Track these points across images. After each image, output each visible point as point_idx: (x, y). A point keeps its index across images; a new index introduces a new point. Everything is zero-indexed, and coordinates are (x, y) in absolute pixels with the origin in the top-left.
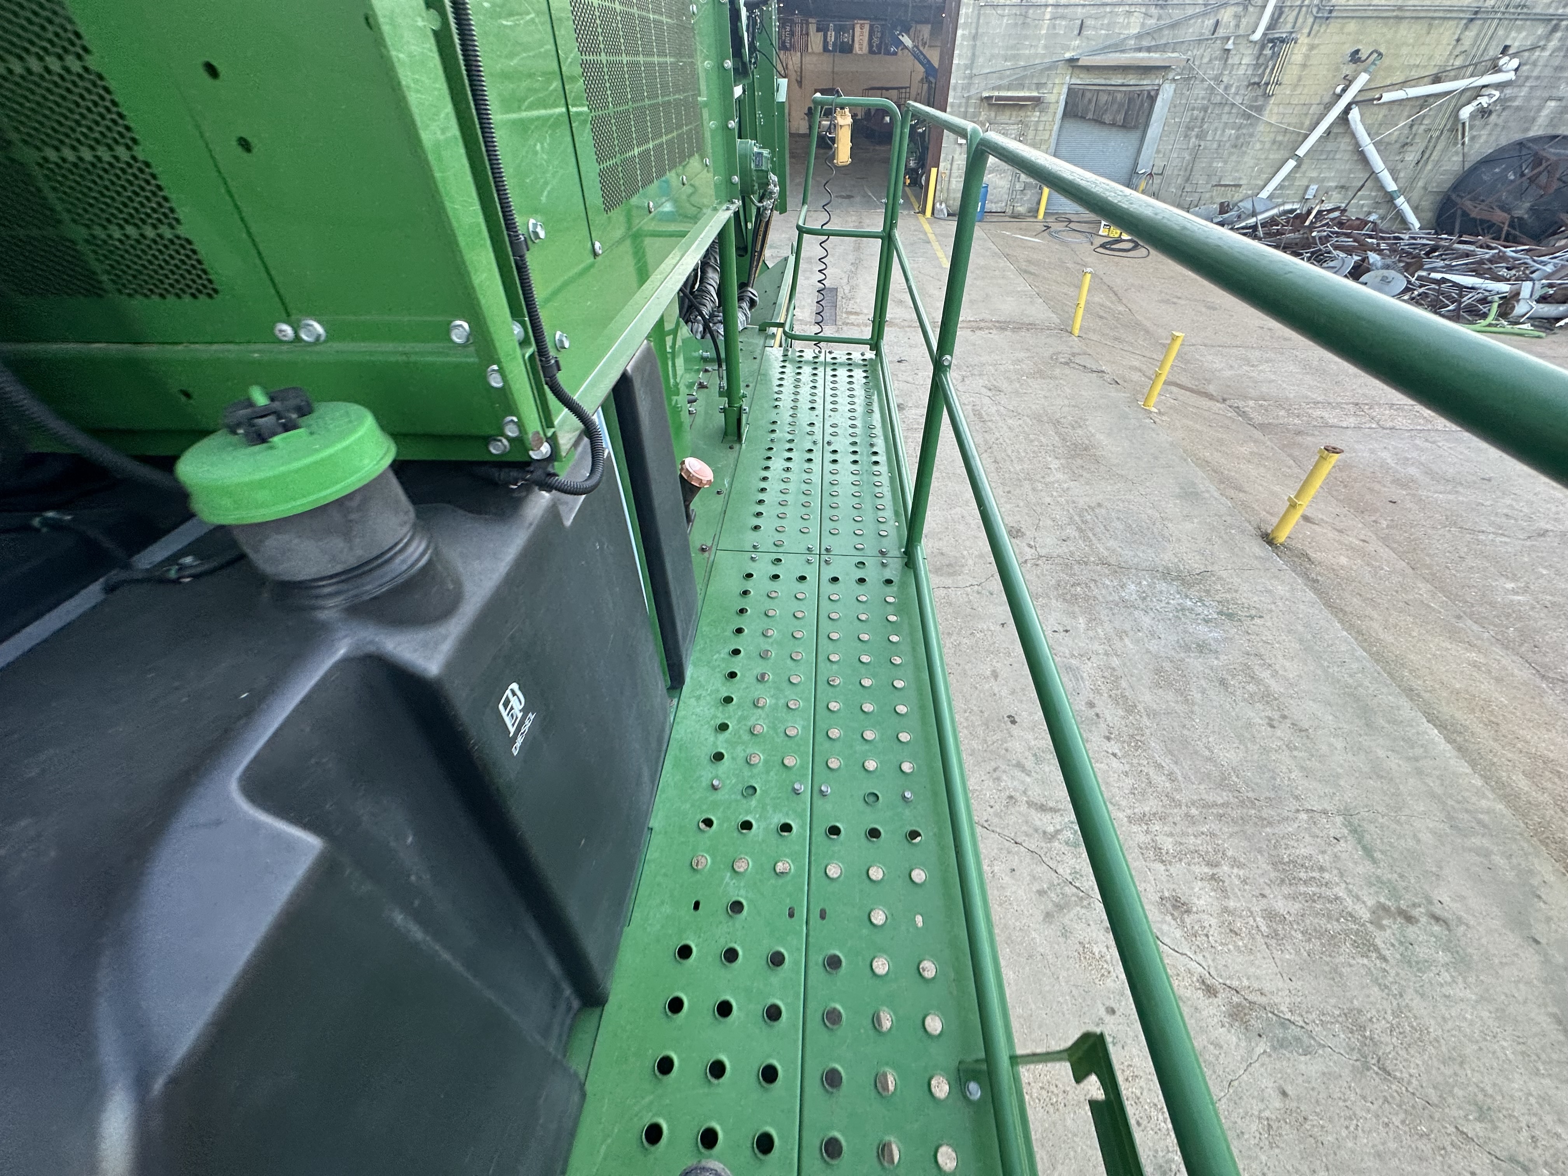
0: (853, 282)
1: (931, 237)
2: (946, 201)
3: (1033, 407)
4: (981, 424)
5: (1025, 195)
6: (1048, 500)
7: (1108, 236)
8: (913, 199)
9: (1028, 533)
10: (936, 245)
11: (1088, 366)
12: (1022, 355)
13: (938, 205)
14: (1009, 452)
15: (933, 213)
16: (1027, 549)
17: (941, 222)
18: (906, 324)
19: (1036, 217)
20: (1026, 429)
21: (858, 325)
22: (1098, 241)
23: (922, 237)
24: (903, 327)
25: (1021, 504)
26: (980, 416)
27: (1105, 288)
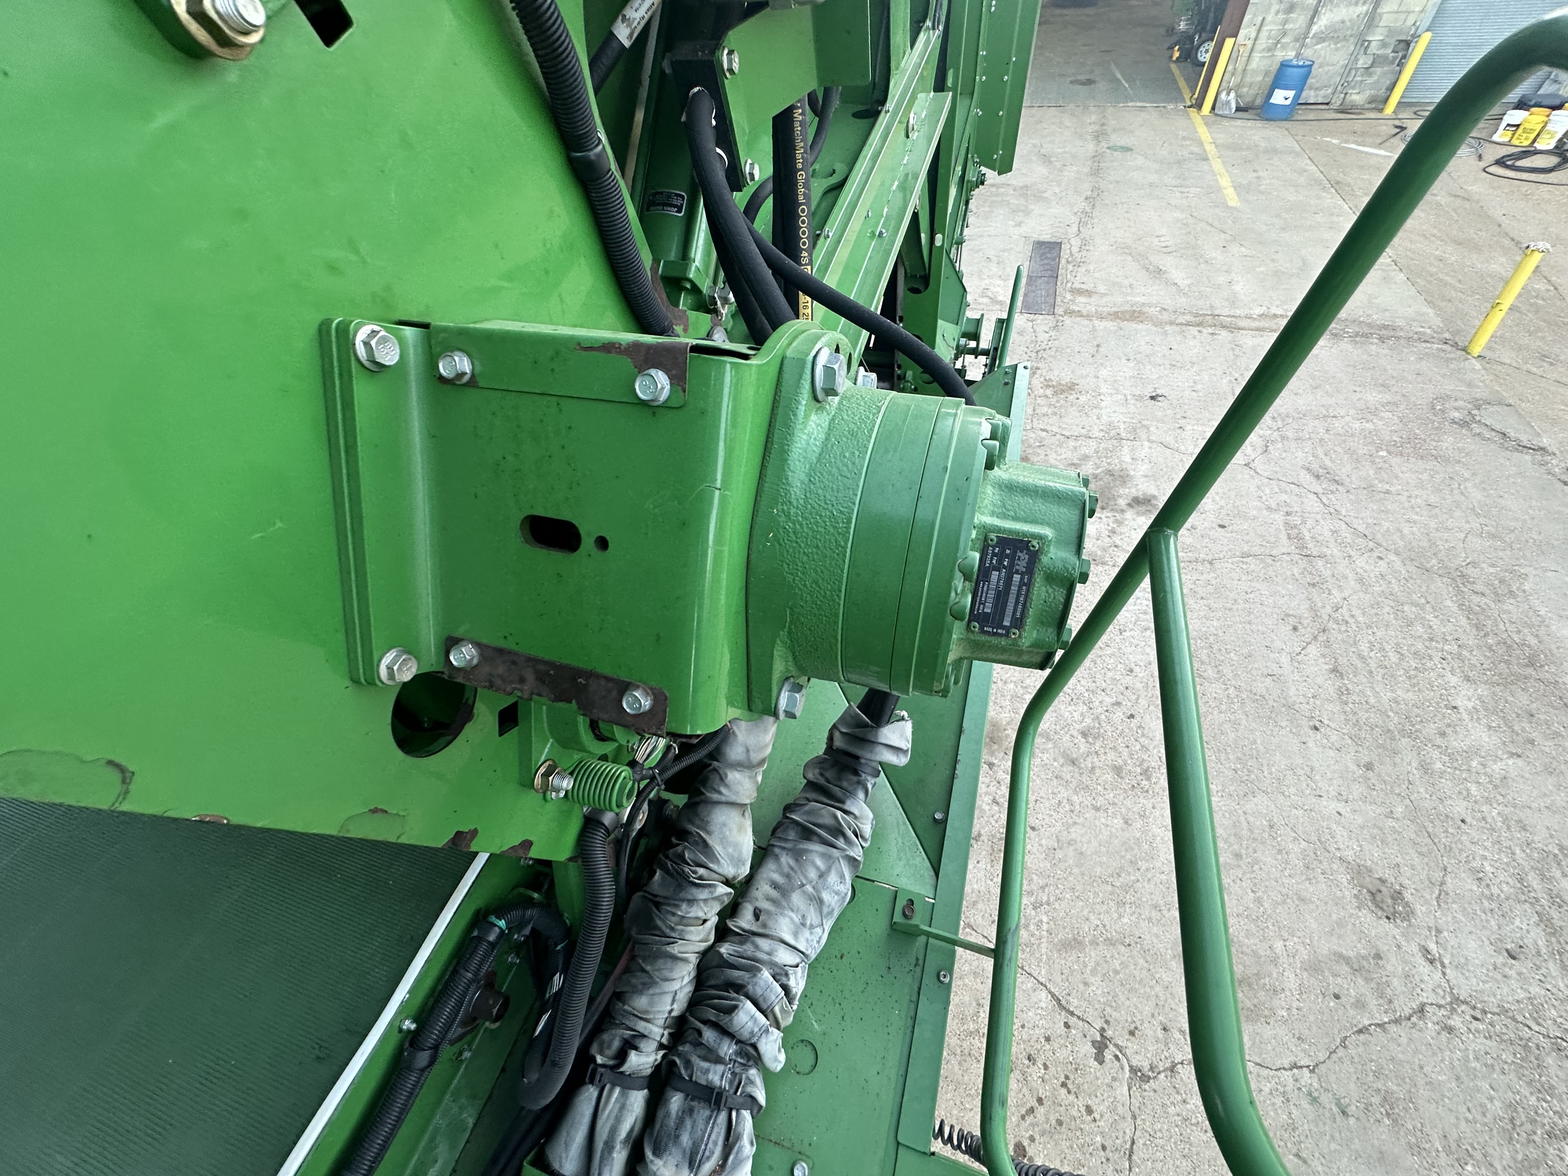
0: (1086, 232)
1: (1210, 149)
2: (1238, 87)
3: (1406, 531)
4: (1303, 563)
5: (1370, 75)
6: (1459, 808)
7: (1508, 144)
8: (1182, 83)
9: (1420, 909)
10: (1217, 165)
11: (1512, 434)
12: (1373, 397)
13: (1223, 96)
14: (1364, 647)
15: (1213, 108)
16: (1424, 967)
17: (1226, 123)
18: (1165, 317)
19: (1381, 110)
20: (1396, 588)
21: (1088, 317)
22: (1492, 154)
23: (1196, 150)
24: (1161, 323)
25: (1399, 810)
26: (1299, 537)
27: (1507, 242)
